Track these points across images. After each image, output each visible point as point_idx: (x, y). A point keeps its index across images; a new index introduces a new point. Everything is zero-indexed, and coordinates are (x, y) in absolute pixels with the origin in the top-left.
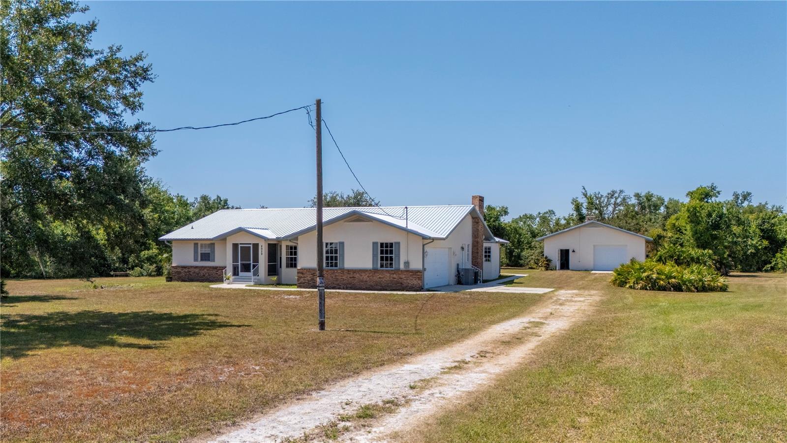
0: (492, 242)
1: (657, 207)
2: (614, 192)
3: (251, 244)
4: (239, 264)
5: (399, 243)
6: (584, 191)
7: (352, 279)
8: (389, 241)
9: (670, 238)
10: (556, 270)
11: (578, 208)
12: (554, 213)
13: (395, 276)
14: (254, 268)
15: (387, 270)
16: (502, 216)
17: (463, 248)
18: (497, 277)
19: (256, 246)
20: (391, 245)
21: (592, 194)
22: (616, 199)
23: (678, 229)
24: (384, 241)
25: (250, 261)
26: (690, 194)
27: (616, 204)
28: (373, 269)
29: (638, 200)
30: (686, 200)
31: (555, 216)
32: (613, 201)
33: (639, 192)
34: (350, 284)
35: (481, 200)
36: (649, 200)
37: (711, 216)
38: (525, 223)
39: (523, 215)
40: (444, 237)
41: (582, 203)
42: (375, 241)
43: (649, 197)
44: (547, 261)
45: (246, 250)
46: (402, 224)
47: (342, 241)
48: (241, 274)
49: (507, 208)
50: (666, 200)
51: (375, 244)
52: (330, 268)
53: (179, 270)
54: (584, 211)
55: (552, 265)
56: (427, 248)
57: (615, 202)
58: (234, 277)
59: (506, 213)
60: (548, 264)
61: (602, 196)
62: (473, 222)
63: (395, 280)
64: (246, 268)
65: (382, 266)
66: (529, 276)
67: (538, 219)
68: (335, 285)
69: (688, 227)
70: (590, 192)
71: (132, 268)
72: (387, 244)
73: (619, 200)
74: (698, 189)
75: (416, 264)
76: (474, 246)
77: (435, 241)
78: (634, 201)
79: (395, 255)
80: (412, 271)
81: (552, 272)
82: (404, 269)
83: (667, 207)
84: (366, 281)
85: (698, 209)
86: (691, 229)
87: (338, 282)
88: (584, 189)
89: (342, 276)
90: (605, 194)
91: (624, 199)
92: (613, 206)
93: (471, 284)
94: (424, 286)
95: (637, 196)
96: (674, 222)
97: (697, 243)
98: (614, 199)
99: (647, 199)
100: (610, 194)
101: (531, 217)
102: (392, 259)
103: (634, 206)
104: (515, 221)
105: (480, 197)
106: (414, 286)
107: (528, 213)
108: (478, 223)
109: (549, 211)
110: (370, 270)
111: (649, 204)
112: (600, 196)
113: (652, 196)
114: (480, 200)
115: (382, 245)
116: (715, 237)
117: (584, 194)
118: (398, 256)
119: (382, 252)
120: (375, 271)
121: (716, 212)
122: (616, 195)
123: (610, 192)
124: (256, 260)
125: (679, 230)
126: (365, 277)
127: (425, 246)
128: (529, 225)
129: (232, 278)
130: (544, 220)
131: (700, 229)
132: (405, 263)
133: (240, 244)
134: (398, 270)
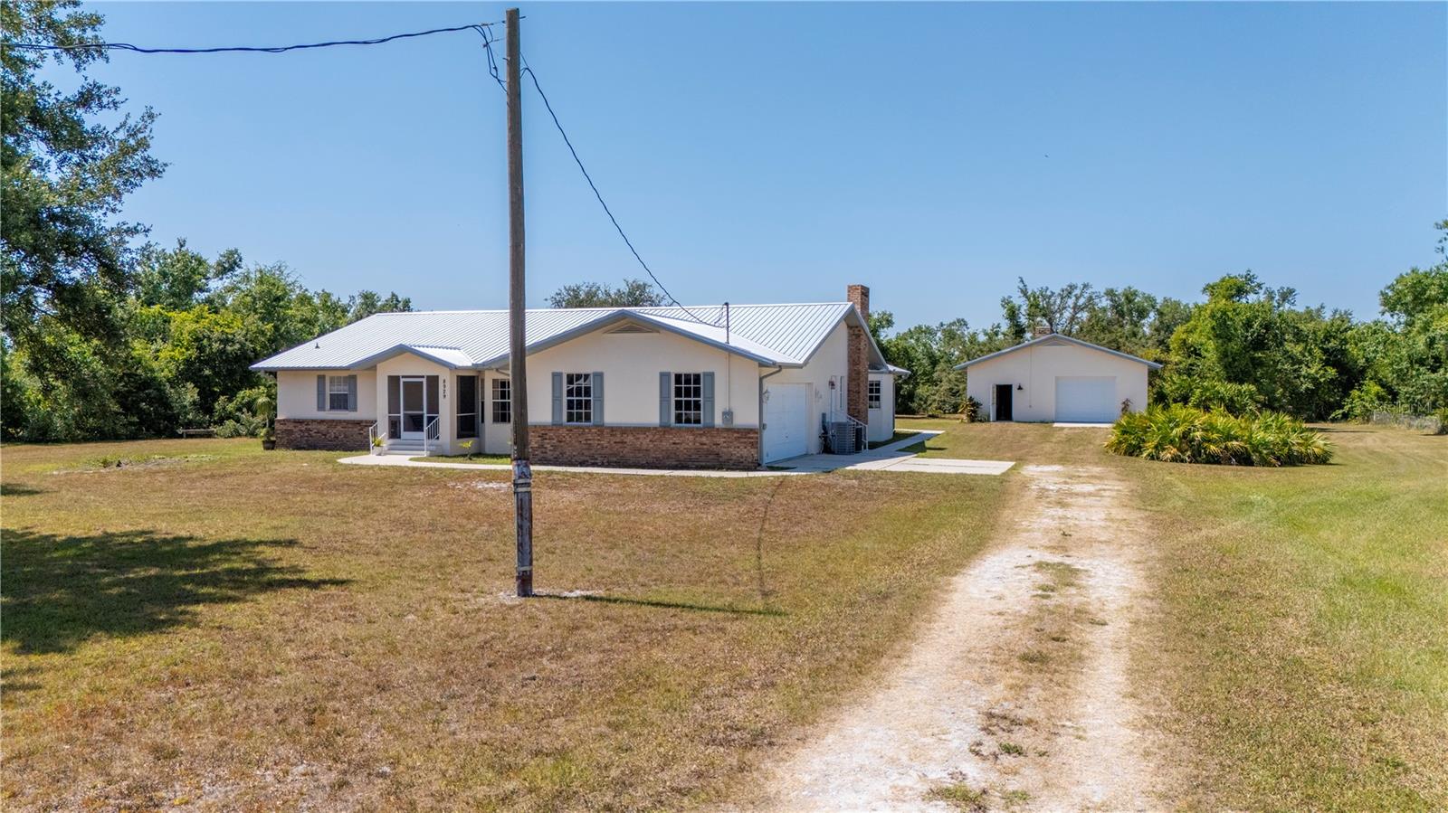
0: (882, 373)
1: (1142, 313)
2: (1072, 287)
3: (423, 377)
4: (402, 415)
5: (712, 375)
6: (1021, 285)
7: (620, 445)
8: (691, 369)
9: (1176, 364)
10: (989, 421)
11: (1013, 314)
12: (966, 325)
13: (704, 439)
14: (429, 422)
15: (688, 428)
16: (883, 327)
17: (832, 384)
18: (891, 437)
19: (433, 381)
20: (697, 378)
21: (1036, 290)
22: (1078, 298)
23: (1192, 349)
24: (684, 370)
25: (422, 410)
26: (1210, 289)
27: (1077, 308)
28: (661, 426)
29: (1112, 300)
30: (1204, 299)
31: (968, 328)
32: (1071, 302)
33: (1114, 287)
34: (615, 455)
35: (865, 292)
36: (1129, 301)
37: (1251, 327)
38: (917, 340)
39: (916, 328)
40: (801, 362)
41: (1020, 306)
42: (665, 370)
43: (1130, 296)
44: (973, 405)
45: (413, 388)
46: (718, 335)
47: (599, 370)
48: (404, 435)
49: (890, 315)
50: (1159, 300)
51: (664, 376)
52: (575, 423)
53: (291, 427)
54: (1023, 320)
55: (981, 412)
56: (767, 384)
57: (1075, 304)
58: (392, 441)
59: (890, 323)
60: (974, 412)
61: (1053, 293)
62: (850, 335)
63: (705, 447)
64: (415, 424)
65: (679, 418)
66: (948, 434)
67: (939, 334)
68: (588, 458)
69: (1211, 345)
70: (1033, 287)
71: (221, 422)
72: (688, 376)
73: (1082, 301)
74: (1223, 280)
75: (746, 417)
76: (851, 379)
77: (784, 370)
78: (1105, 303)
79: (704, 397)
80: (738, 431)
81: (984, 425)
82: (724, 427)
83: (1161, 314)
84: (647, 450)
85: (1229, 313)
86: (1217, 349)
87: (593, 452)
88: (1022, 281)
89: (599, 440)
90: (1057, 291)
91: (1090, 298)
92: (1072, 311)
93: (850, 453)
94: (761, 459)
95: (1111, 293)
96: (1184, 336)
97: (1228, 373)
98: (1074, 298)
99: (1127, 298)
100: (1066, 290)
101: (929, 332)
102: (699, 406)
103: (1104, 310)
104: (903, 337)
105: (863, 287)
106: (741, 460)
107: (924, 323)
108: (858, 336)
109: (959, 321)
110: (655, 428)
111: (1128, 308)
112: (1049, 293)
113: (1135, 294)
114: (863, 293)
115: (678, 377)
116: (1258, 363)
117: (1022, 291)
118: (711, 399)
119: (678, 392)
120: (664, 429)
121: (1260, 319)
122: (1077, 292)
123: (1065, 287)
124: (434, 407)
125: (1194, 352)
126: (645, 442)
127: (764, 381)
128: (924, 345)
129: (386, 443)
130: (951, 336)
131: (1233, 348)
132: (724, 413)
133: (403, 377)
134: (711, 428)
